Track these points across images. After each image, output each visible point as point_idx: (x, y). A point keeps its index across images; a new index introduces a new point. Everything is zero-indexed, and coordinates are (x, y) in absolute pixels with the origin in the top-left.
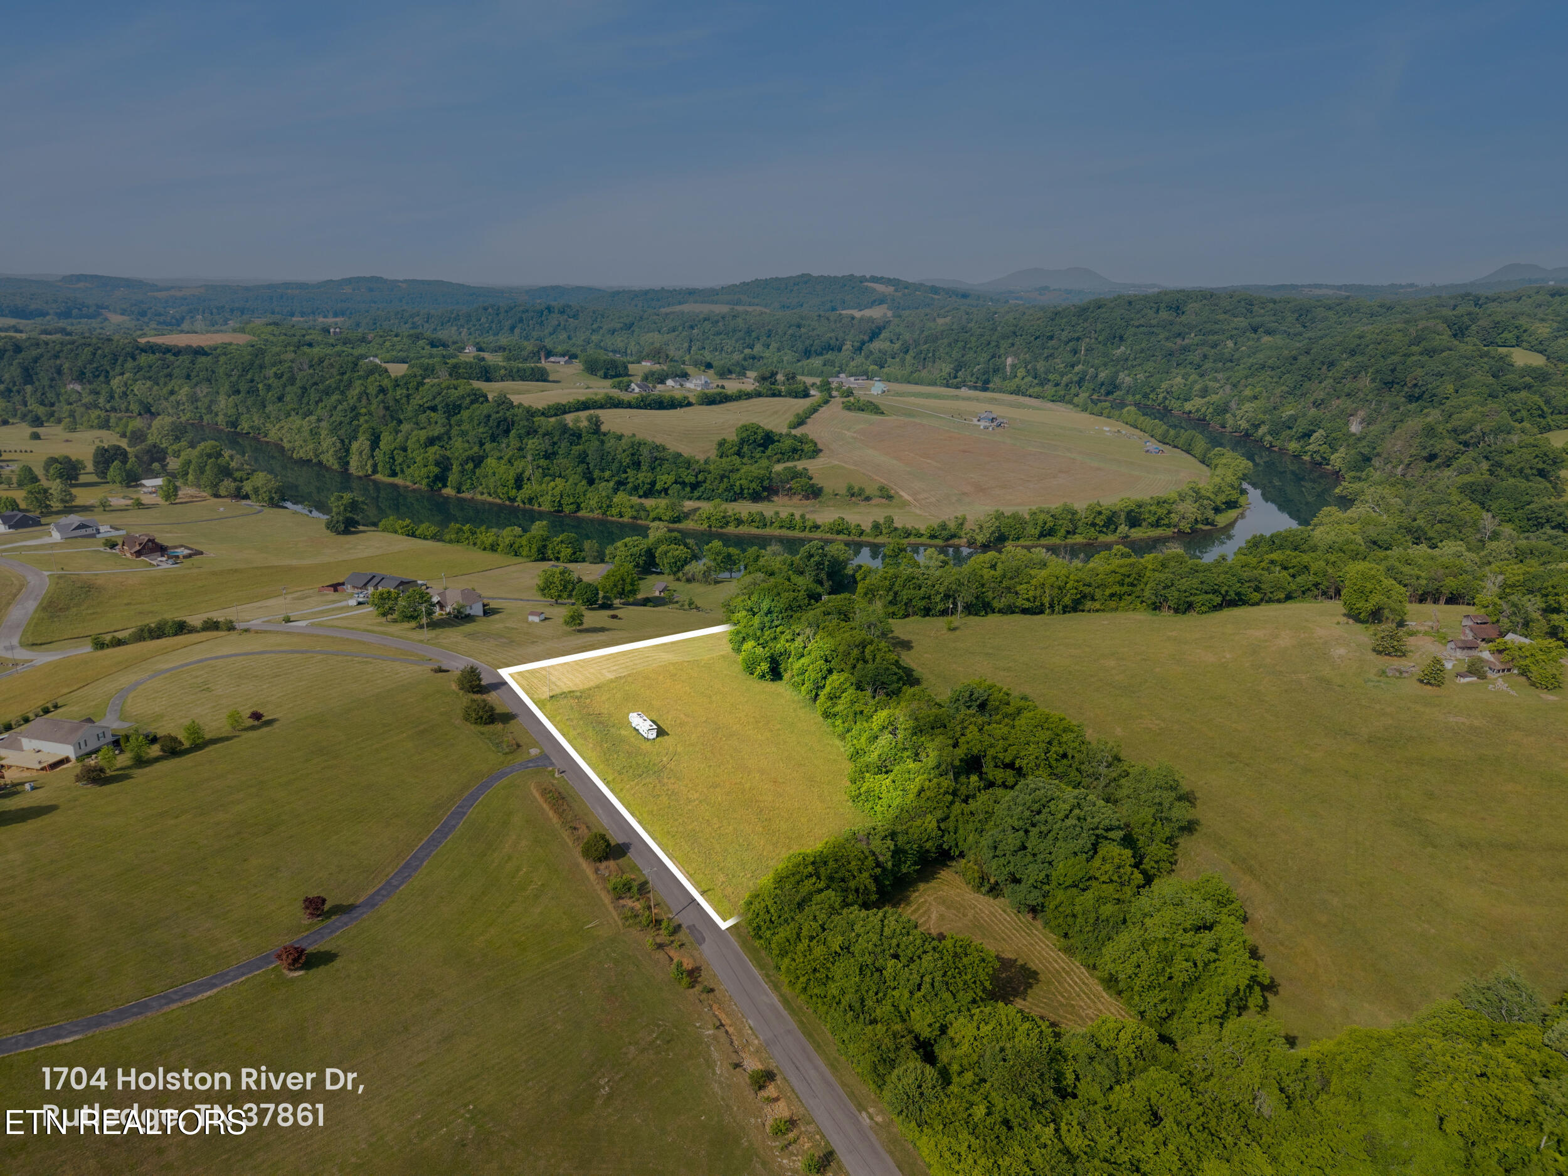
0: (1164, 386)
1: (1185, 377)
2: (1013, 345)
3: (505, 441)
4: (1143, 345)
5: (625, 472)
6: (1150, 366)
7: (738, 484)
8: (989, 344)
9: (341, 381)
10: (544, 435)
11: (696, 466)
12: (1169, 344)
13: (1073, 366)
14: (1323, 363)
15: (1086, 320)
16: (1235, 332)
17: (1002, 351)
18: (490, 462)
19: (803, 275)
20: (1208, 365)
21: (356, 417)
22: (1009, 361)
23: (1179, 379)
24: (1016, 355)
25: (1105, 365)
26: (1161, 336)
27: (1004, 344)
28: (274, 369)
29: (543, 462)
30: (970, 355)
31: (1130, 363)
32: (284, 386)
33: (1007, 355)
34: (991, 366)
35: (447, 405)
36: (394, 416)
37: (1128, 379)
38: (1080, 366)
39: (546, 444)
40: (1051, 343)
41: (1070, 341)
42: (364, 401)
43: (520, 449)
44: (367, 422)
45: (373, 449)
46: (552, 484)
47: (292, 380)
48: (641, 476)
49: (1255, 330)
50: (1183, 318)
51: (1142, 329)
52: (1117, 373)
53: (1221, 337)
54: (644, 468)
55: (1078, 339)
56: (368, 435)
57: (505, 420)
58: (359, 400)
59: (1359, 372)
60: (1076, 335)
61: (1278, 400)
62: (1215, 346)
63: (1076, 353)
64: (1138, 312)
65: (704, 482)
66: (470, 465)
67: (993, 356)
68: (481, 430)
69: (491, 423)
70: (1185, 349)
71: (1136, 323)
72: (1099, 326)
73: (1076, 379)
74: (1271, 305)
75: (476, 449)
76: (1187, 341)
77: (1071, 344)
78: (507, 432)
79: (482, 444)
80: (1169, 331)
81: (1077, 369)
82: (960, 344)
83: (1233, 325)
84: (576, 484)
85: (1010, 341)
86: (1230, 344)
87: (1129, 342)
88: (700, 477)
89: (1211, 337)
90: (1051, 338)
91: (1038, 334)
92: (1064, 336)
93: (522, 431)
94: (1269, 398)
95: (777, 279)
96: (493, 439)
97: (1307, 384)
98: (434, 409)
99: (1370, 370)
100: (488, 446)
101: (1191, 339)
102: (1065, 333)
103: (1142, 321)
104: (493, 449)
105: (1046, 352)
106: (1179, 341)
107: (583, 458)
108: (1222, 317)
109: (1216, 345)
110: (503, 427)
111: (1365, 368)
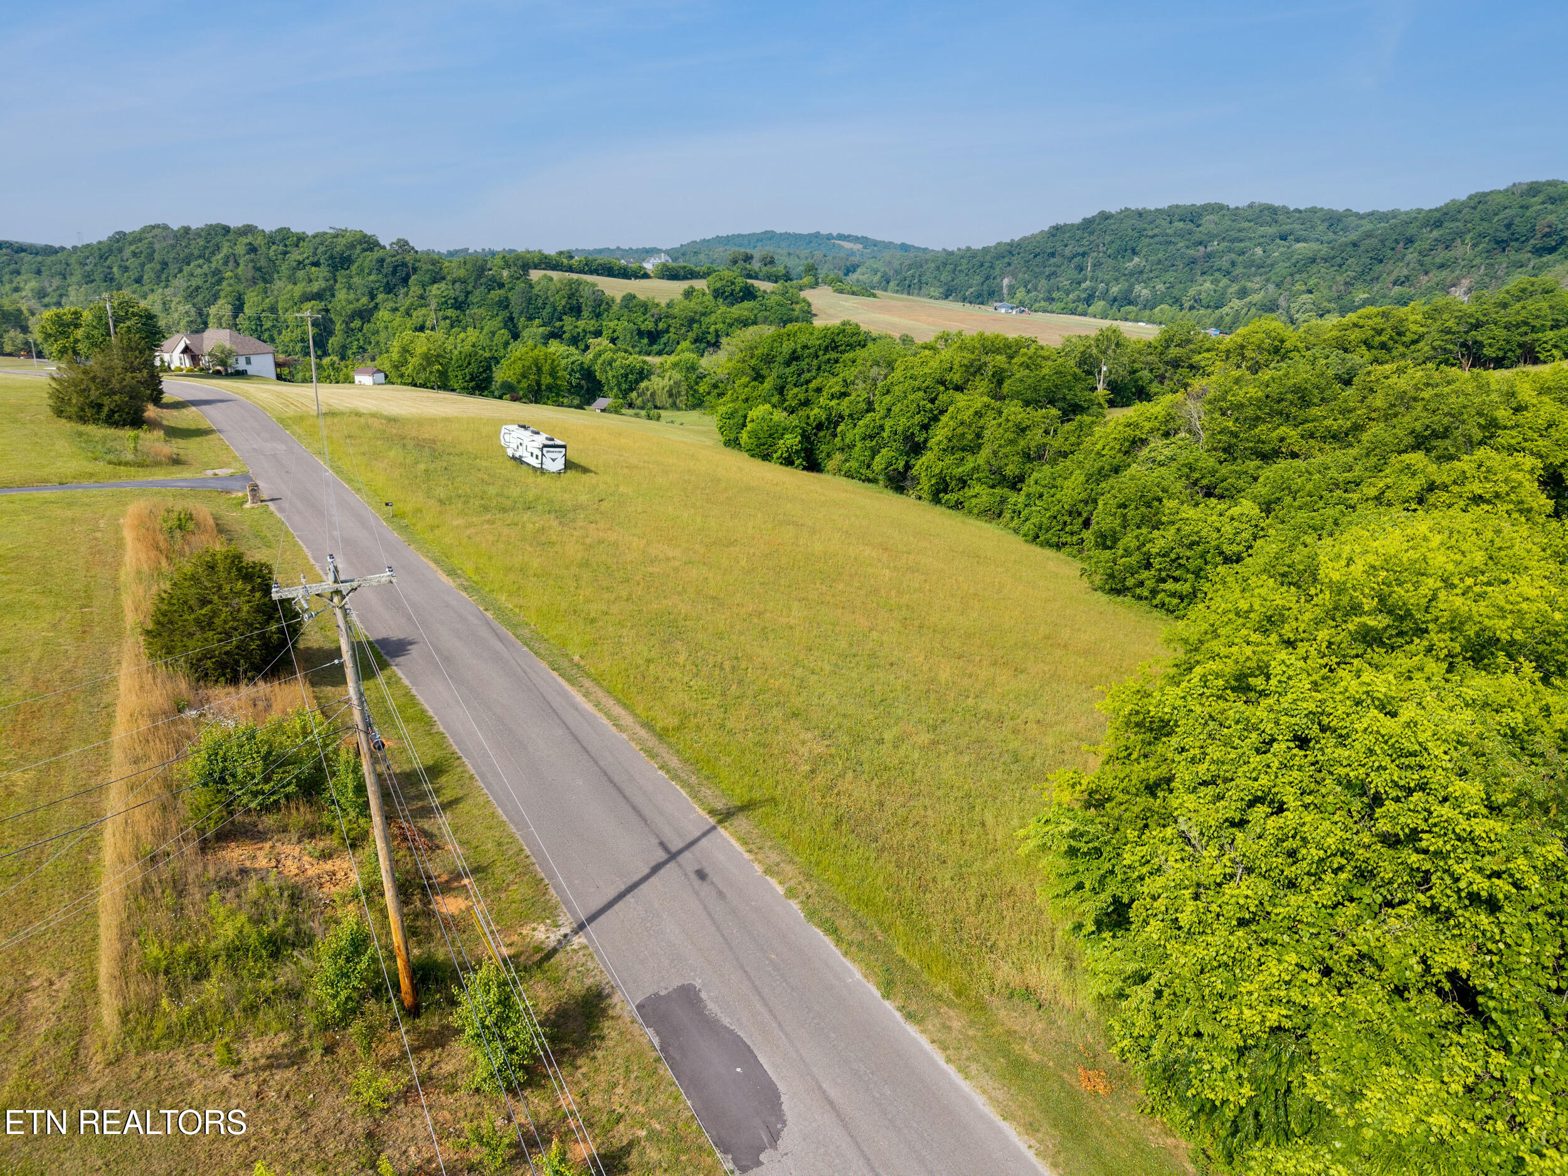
0: (1192, 292)
1: (1215, 282)
2: (1009, 264)
3: (403, 290)
4: (1160, 255)
5: (561, 320)
6: (1170, 276)
7: (712, 329)
8: (982, 265)
9: (206, 248)
10: (454, 282)
11: (655, 311)
12: (1191, 252)
13: (1079, 283)
14: (1397, 241)
15: (1091, 233)
16: (1262, 240)
17: (997, 272)
18: (383, 314)
19: (766, 232)
20: (1239, 270)
21: (219, 282)
22: (1006, 281)
23: (1208, 285)
24: (1014, 275)
25: (1116, 280)
26: (1181, 245)
27: (999, 264)
28: (133, 248)
29: (450, 312)
30: (962, 278)
31: (1145, 276)
32: (143, 265)
33: (1003, 275)
34: (985, 287)
35: (332, 257)
36: (264, 276)
37: (1145, 292)
38: (1088, 282)
39: (456, 291)
40: (1052, 260)
41: (1075, 256)
42: (231, 264)
43: (422, 297)
44: (230, 285)
45: (235, 317)
46: (462, 335)
47: (150, 258)
48: (581, 324)
49: (1283, 238)
50: (1201, 228)
51: (1156, 239)
52: (1132, 286)
53: (1247, 244)
54: (585, 314)
55: (1084, 254)
56: (230, 299)
57: (404, 264)
58: (226, 263)
59: (1453, 240)
60: (1081, 250)
61: (1342, 288)
62: (1242, 253)
63: (1081, 270)
64: (1151, 223)
65: (667, 331)
66: (357, 323)
67: (987, 278)
68: (372, 278)
69: (385, 271)
70: (1209, 256)
71: (1150, 233)
72: (1108, 238)
73: (1083, 296)
74: (1297, 215)
75: (364, 300)
76: (1209, 249)
77: (1076, 260)
78: (405, 281)
79: (373, 297)
80: (1189, 240)
81: (1083, 286)
82: (949, 267)
83: (1259, 233)
84: (493, 333)
85: (1007, 260)
86: (1259, 251)
87: (1144, 252)
88: (661, 326)
89: (1236, 244)
90: (1053, 255)
91: (1038, 250)
92: (1068, 252)
93: (427, 278)
94: (1330, 287)
95: (739, 236)
96: (389, 289)
97: (1378, 268)
98: (316, 264)
99: (1468, 237)
100: (381, 297)
101: (1214, 246)
102: (1070, 247)
103: (1156, 231)
104: (387, 300)
105: (1047, 271)
106: (1202, 249)
107: (504, 304)
108: (1246, 225)
109: (1244, 253)
110: (401, 273)
111: (1460, 235)
